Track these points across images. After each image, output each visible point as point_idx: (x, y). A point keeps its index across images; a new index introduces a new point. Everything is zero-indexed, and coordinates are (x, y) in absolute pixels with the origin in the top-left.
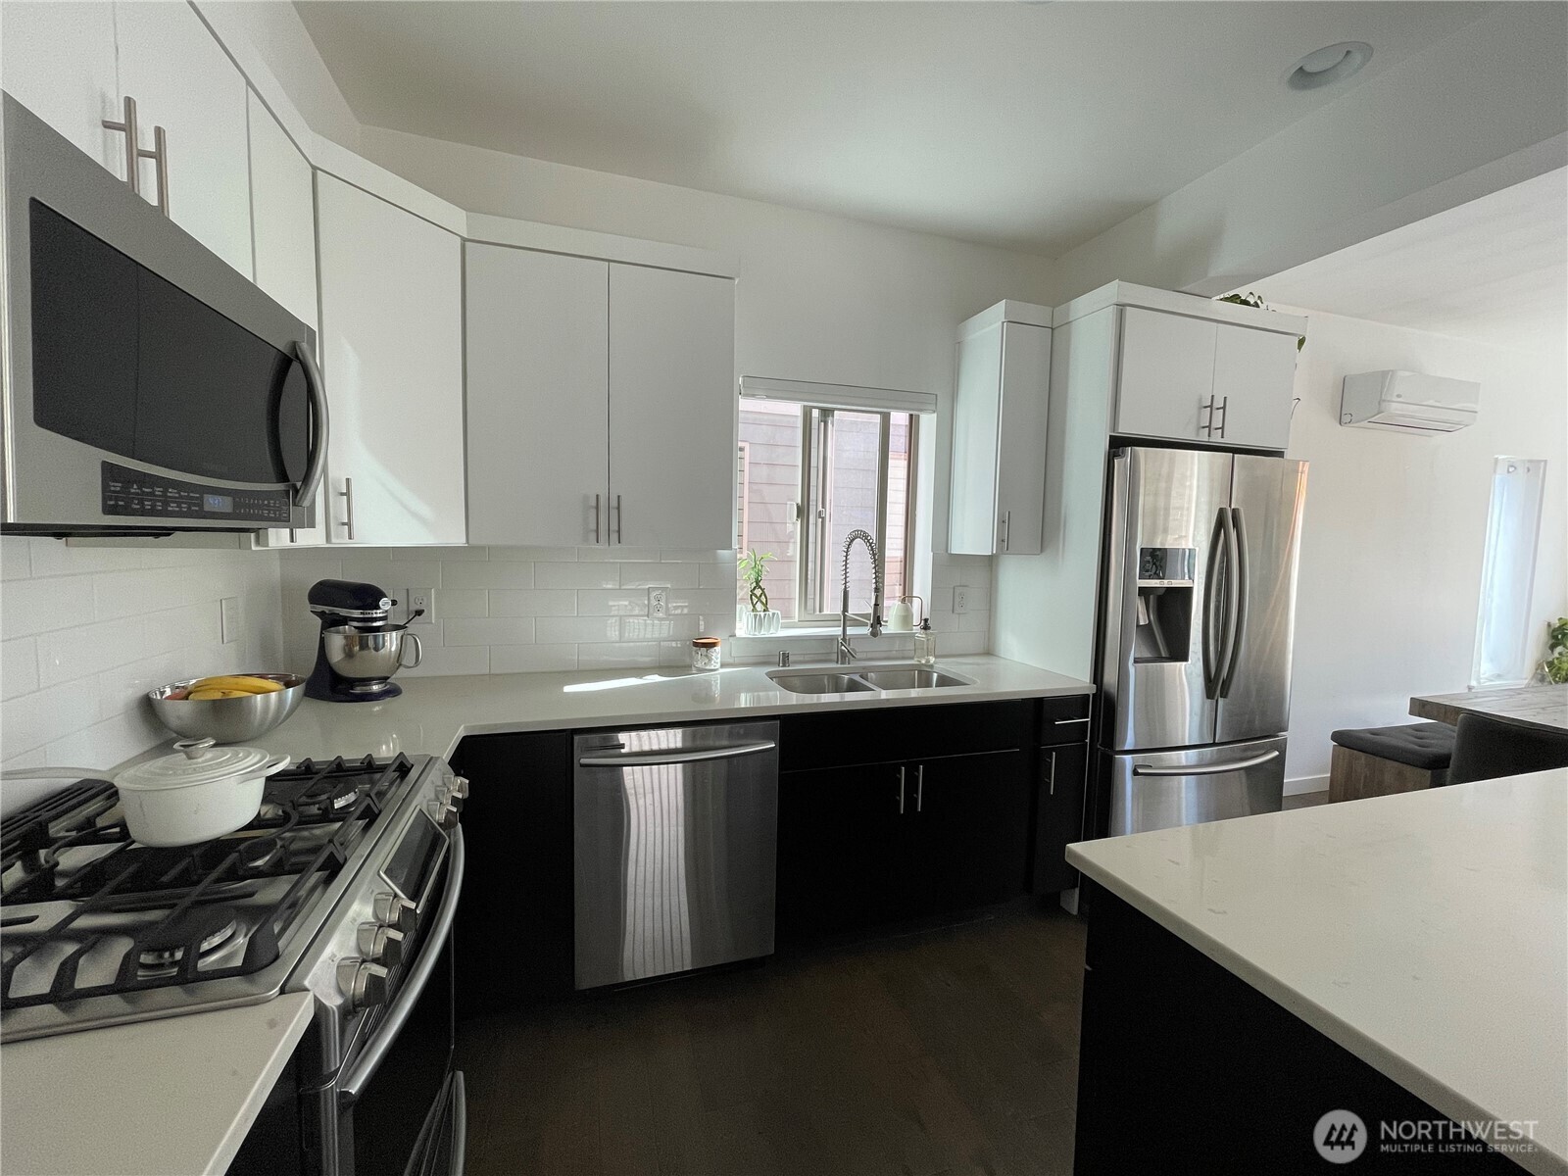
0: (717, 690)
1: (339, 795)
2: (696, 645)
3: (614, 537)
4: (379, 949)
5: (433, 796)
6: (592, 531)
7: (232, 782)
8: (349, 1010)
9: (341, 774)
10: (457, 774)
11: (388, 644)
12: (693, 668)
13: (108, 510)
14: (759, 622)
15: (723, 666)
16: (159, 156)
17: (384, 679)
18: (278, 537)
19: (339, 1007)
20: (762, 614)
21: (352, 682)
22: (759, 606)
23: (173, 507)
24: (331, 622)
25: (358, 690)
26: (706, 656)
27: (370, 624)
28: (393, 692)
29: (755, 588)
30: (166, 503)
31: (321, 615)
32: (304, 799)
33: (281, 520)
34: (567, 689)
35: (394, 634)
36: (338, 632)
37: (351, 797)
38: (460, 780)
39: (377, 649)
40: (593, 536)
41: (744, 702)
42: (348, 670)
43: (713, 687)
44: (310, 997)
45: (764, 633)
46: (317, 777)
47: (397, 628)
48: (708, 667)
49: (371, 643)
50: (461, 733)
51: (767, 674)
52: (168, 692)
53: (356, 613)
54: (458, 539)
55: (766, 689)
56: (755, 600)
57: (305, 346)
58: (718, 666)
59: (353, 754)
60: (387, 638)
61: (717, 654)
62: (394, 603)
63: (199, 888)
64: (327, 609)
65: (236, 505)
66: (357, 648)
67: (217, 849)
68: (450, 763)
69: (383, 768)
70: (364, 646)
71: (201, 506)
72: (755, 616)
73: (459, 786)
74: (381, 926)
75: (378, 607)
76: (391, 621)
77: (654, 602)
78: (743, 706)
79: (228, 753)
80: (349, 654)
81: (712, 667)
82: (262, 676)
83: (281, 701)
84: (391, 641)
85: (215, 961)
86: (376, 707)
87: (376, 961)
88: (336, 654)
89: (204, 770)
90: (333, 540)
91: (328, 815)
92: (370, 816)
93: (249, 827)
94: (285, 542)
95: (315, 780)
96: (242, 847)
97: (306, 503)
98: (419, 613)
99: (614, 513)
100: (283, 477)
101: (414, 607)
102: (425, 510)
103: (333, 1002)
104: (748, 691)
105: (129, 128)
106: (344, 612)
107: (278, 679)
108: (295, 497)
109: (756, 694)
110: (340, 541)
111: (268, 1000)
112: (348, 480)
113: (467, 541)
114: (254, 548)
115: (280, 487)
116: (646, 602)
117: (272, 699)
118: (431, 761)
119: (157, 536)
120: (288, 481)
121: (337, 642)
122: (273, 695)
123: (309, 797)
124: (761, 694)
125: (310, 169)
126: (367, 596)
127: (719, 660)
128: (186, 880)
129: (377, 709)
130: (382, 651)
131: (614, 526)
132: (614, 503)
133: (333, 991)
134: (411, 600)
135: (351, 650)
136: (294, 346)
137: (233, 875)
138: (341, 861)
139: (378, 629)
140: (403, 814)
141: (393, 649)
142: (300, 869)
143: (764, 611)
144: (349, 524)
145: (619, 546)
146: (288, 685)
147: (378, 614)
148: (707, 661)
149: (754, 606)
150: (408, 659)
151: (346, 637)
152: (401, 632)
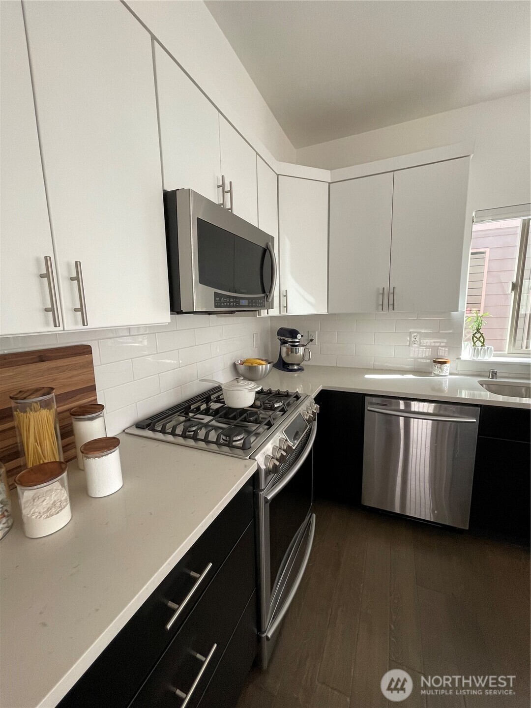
0: (446, 386)
1: (277, 402)
2: (435, 362)
3: (391, 307)
4: (278, 456)
5: (305, 409)
6: (380, 305)
7: (246, 391)
8: (268, 472)
9: (279, 395)
10: (316, 403)
11: (300, 352)
12: (433, 374)
13: (216, 306)
14: (477, 352)
15: (451, 374)
16: (230, 191)
17: (298, 364)
18: (264, 313)
19: (264, 469)
20: (480, 348)
21: (288, 364)
22: (479, 344)
23: (232, 304)
24: (284, 343)
25: (290, 368)
26: (440, 368)
27: (294, 344)
28: (301, 369)
29: (476, 333)
30: (230, 304)
31: (280, 340)
32: (267, 401)
33: (263, 307)
34: (367, 376)
35: (302, 348)
36: (285, 346)
37: (280, 404)
38: (316, 406)
39: (296, 353)
40: (381, 307)
41: (464, 395)
42: (287, 360)
43: (444, 385)
44: (256, 462)
45: (480, 358)
46: (271, 395)
47: (303, 346)
48: (441, 374)
49: (294, 351)
50: (320, 388)
51: (478, 382)
52: (239, 362)
53: (290, 340)
54: (324, 311)
55: (477, 389)
56: (475, 339)
57: (270, 244)
58: (448, 374)
59: (283, 389)
60: (300, 349)
61: (447, 368)
62: (302, 336)
63: (236, 422)
64: (282, 338)
65: (249, 303)
66: (290, 352)
67: (243, 411)
68: (315, 399)
69: (291, 396)
70: (292, 352)
71: (239, 303)
72: (475, 349)
73: (316, 408)
74: (280, 449)
75: (297, 338)
76: (301, 343)
77: (413, 339)
78: (463, 397)
79: (247, 382)
80: (288, 355)
81: (443, 374)
82: (262, 360)
83: (266, 368)
84: (301, 350)
85: (239, 444)
86: (296, 374)
87: (277, 460)
88: (284, 355)
89: (240, 386)
90: (282, 313)
91: (273, 409)
92: (283, 411)
93: (251, 407)
94: (266, 315)
95: (270, 396)
96: (248, 412)
97: (270, 300)
98: (312, 340)
99: (391, 296)
100: (264, 292)
101: (310, 338)
102: (312, 300)
103: (263, 467)
104: (466, 389)
105: (222, 186)
106: (286, 339)
107: (266, 361)
108: (267, 298)
109: (472, 392)
110: (284, 313)
111: (245, 459)
112: (286, 290)
113: (328, 312)
114: (257, 316)
115: (263, 295)
116: (409, 339)
117: (264, 367)
118: (307, 396)
119: (232, 313)
120: (265, 293)
121: (284, 349)
122: (264, 366)
123: (269, 401)
124: (476, 392)
125: (276, 176)
126: (293, 333)
127: (448, 371)
128: (234, 418)
129: (296, 375)
130: (298, 354)
131: (391, 302)
132: (391, 291)
133: (263, 463)
134: (309, 335)
135: (288, 353)
136: (267, 245)
137: (245, 420)
138: (272, 424)
139: (297, 346)
140: (295, 412)
141: (302, 353)
142: (260, 423)
143: (482, 346)
144: (286, 307)
145: (393, 312)
146: (269, 363)
147: (297, 340)
148: (440, 371)
149: (474, 343)
150: (306, 358)
151: (287, 348)
152: (304, 347)
